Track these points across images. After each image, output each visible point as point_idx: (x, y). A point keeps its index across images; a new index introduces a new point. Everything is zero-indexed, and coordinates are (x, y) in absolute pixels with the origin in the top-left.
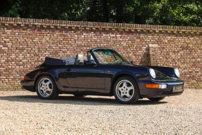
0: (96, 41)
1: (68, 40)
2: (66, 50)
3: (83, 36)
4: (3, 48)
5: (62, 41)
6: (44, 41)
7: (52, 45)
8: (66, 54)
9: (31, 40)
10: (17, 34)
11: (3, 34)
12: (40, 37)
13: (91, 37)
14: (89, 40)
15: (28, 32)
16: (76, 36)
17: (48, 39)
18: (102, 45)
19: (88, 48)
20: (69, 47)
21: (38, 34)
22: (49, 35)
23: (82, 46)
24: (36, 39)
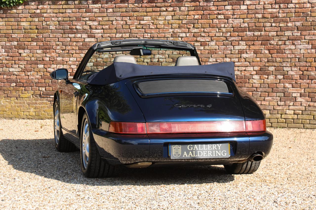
0: (275, 17)
1: (212, 17)
2: (208, 39)
3: (244, 7)
4: (87, 40)
5: (198, 19)
6: (161, 22)
7: (179, 30)
8: (207, 47)
9: (136, 23)
10: (111, 10)
11: (86, 12)
12: (154, 13)
13: (264, 9)
14: (260, 16)
15: (131, 6)
16: (229, 7)
17: (169, 18)
18: (290, 24)
19: (256, 33)
20: (213, 32)
21: (150, 9)
22: (171, 9)
23: (244, 30)
24: (146, 18)
